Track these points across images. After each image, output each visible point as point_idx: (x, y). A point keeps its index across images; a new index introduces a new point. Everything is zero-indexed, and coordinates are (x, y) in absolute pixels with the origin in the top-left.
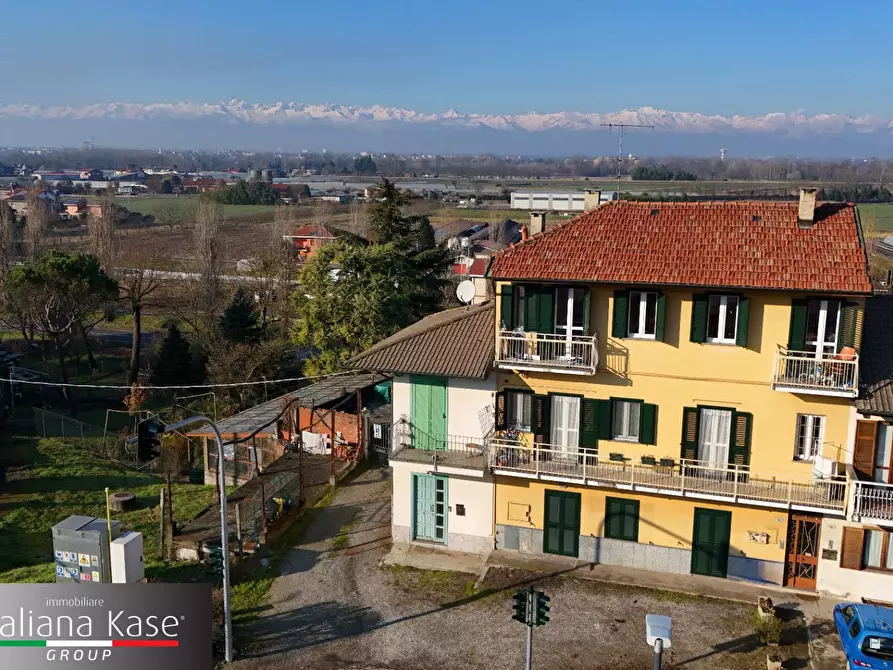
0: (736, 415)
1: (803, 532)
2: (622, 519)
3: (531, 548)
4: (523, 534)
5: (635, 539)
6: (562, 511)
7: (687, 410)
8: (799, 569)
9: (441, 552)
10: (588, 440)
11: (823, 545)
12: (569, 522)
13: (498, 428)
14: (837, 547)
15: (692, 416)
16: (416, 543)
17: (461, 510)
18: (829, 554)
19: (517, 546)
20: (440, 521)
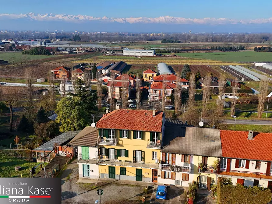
0: (142, 152)
1: (155, 173)
2: (123, 171)
3: (106, 177)
4: (105, 175)
5: (125, 175)
6: (112, 170)
7: (133, 151)
8: (154, 179)
9: (88, 179)
10: (116, 157)
11: (158, 174)
12: (113, 172)
13: (99, 155)
14: (160, 175)
15: (135, 152)
16: (84, 177)
17: (92, 171)
18: (159, 176)
19: (104, 177)
20: (88, 173)
